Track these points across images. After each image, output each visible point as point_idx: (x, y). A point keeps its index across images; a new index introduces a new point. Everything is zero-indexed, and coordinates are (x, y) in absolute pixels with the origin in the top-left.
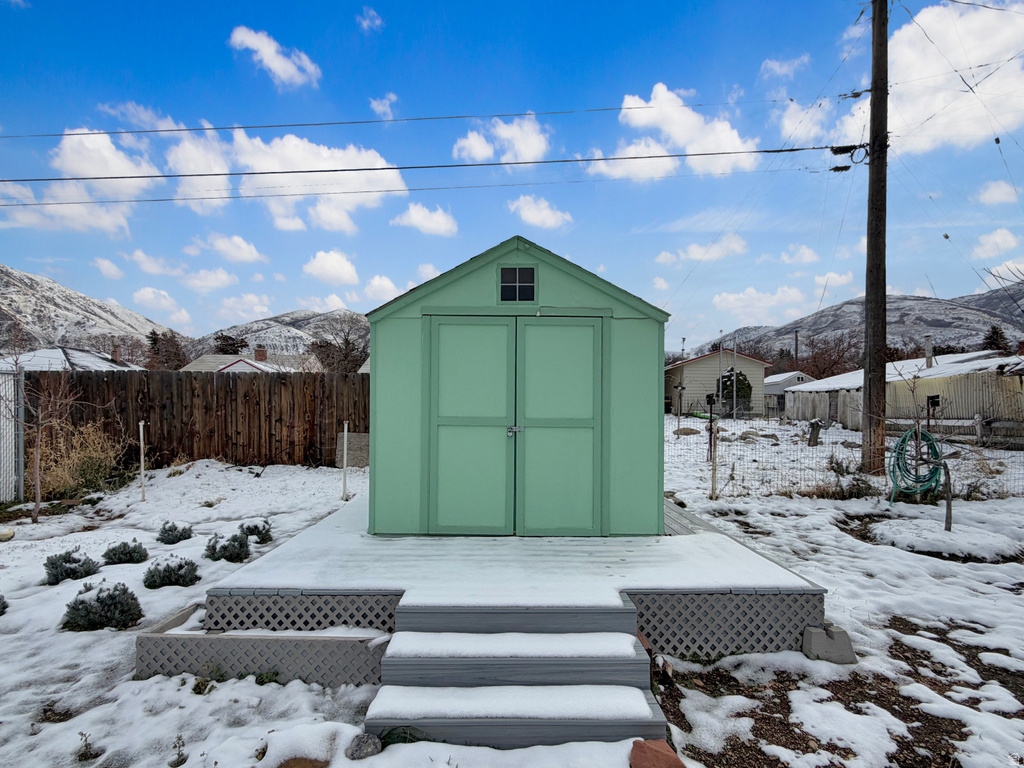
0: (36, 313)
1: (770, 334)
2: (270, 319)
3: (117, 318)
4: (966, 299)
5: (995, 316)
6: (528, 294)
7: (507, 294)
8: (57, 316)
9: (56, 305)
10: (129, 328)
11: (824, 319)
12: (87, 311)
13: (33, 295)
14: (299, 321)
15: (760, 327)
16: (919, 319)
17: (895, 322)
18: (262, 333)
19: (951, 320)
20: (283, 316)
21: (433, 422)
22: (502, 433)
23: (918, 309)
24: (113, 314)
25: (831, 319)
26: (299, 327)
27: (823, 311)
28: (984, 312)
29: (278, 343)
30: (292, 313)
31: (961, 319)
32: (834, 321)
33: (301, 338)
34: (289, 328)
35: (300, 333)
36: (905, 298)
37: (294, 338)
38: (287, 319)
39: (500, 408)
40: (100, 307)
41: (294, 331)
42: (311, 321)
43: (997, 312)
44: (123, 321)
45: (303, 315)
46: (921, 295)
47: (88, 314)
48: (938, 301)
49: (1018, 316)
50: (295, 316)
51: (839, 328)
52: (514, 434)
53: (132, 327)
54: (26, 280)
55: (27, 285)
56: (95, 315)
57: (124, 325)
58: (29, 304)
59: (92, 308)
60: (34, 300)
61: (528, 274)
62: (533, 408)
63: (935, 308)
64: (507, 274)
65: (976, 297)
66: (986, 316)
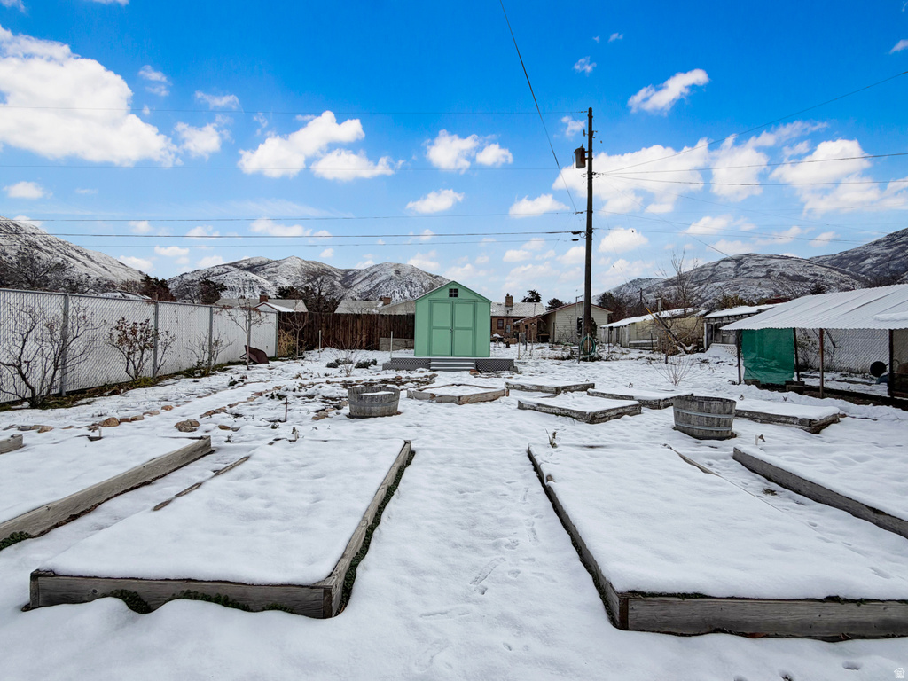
0: (20, 256)
1: (659, 285)
2: (230, 265)
3: (93, 261)
4: (821, 259)
5: (844, 273)
6: (456, 295)
7: (451, 295)
8: (39, 258)
9: (38, 248)
10: (103, 270)
11: (704, 273)
12: (66, 255)
13: (18, 239)
14: (255, 266)
15: (650, 279)
16: (782, 274)
17: (763, 277)
18: (222, 277)
19: (808, 276)
20: (241, 262)
21: (431, 328)
22: (449, 331)
23: (781, 267)
24: (89, 257)
25: (710, 273)
26: (255, 272)
27: (703, 267)
28: (836, 270)
29: (236, 285)
30: (249, 260)
31: (817, 275)
32: (712, 275)
33: (256, 281)
34: (246, 272)
35: (256, 277)
36: (771, 257)
37: (251, 281)
38: (245, 265)
39: (448, 324)
40: (77, 251)
41: (251, 275)
42: (266, 266)
43: (846, 270)
44: (98, 264)
45: (258, 261)
46: (785, 255)
47: (66, 257)
48: (798, 260)
49: (863, 273)
50: (251, 262)
51: (716, 281)
52: (452, 331)
53: (106, 269)
54: (12, 226)
55: (12, 230)
56: (73, 257)
57: (99, 267)
58: (13, 247)
59: (71, 251)
60: (18, 244)
61: (456, 290)
62: (457, 325)
63: (795, 265)
64: (451, 290)
65: (830, 257)
66: (837, 273)
